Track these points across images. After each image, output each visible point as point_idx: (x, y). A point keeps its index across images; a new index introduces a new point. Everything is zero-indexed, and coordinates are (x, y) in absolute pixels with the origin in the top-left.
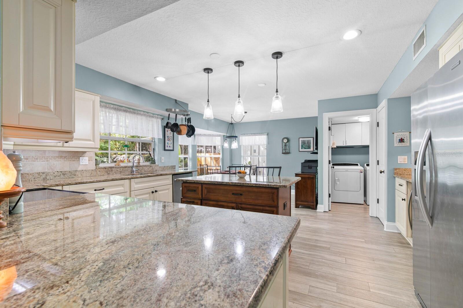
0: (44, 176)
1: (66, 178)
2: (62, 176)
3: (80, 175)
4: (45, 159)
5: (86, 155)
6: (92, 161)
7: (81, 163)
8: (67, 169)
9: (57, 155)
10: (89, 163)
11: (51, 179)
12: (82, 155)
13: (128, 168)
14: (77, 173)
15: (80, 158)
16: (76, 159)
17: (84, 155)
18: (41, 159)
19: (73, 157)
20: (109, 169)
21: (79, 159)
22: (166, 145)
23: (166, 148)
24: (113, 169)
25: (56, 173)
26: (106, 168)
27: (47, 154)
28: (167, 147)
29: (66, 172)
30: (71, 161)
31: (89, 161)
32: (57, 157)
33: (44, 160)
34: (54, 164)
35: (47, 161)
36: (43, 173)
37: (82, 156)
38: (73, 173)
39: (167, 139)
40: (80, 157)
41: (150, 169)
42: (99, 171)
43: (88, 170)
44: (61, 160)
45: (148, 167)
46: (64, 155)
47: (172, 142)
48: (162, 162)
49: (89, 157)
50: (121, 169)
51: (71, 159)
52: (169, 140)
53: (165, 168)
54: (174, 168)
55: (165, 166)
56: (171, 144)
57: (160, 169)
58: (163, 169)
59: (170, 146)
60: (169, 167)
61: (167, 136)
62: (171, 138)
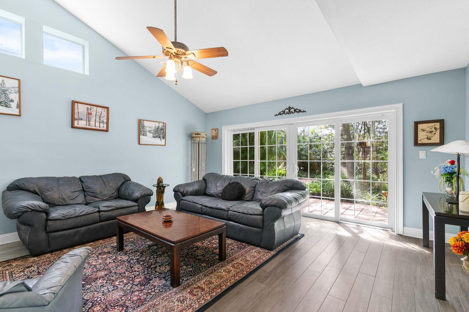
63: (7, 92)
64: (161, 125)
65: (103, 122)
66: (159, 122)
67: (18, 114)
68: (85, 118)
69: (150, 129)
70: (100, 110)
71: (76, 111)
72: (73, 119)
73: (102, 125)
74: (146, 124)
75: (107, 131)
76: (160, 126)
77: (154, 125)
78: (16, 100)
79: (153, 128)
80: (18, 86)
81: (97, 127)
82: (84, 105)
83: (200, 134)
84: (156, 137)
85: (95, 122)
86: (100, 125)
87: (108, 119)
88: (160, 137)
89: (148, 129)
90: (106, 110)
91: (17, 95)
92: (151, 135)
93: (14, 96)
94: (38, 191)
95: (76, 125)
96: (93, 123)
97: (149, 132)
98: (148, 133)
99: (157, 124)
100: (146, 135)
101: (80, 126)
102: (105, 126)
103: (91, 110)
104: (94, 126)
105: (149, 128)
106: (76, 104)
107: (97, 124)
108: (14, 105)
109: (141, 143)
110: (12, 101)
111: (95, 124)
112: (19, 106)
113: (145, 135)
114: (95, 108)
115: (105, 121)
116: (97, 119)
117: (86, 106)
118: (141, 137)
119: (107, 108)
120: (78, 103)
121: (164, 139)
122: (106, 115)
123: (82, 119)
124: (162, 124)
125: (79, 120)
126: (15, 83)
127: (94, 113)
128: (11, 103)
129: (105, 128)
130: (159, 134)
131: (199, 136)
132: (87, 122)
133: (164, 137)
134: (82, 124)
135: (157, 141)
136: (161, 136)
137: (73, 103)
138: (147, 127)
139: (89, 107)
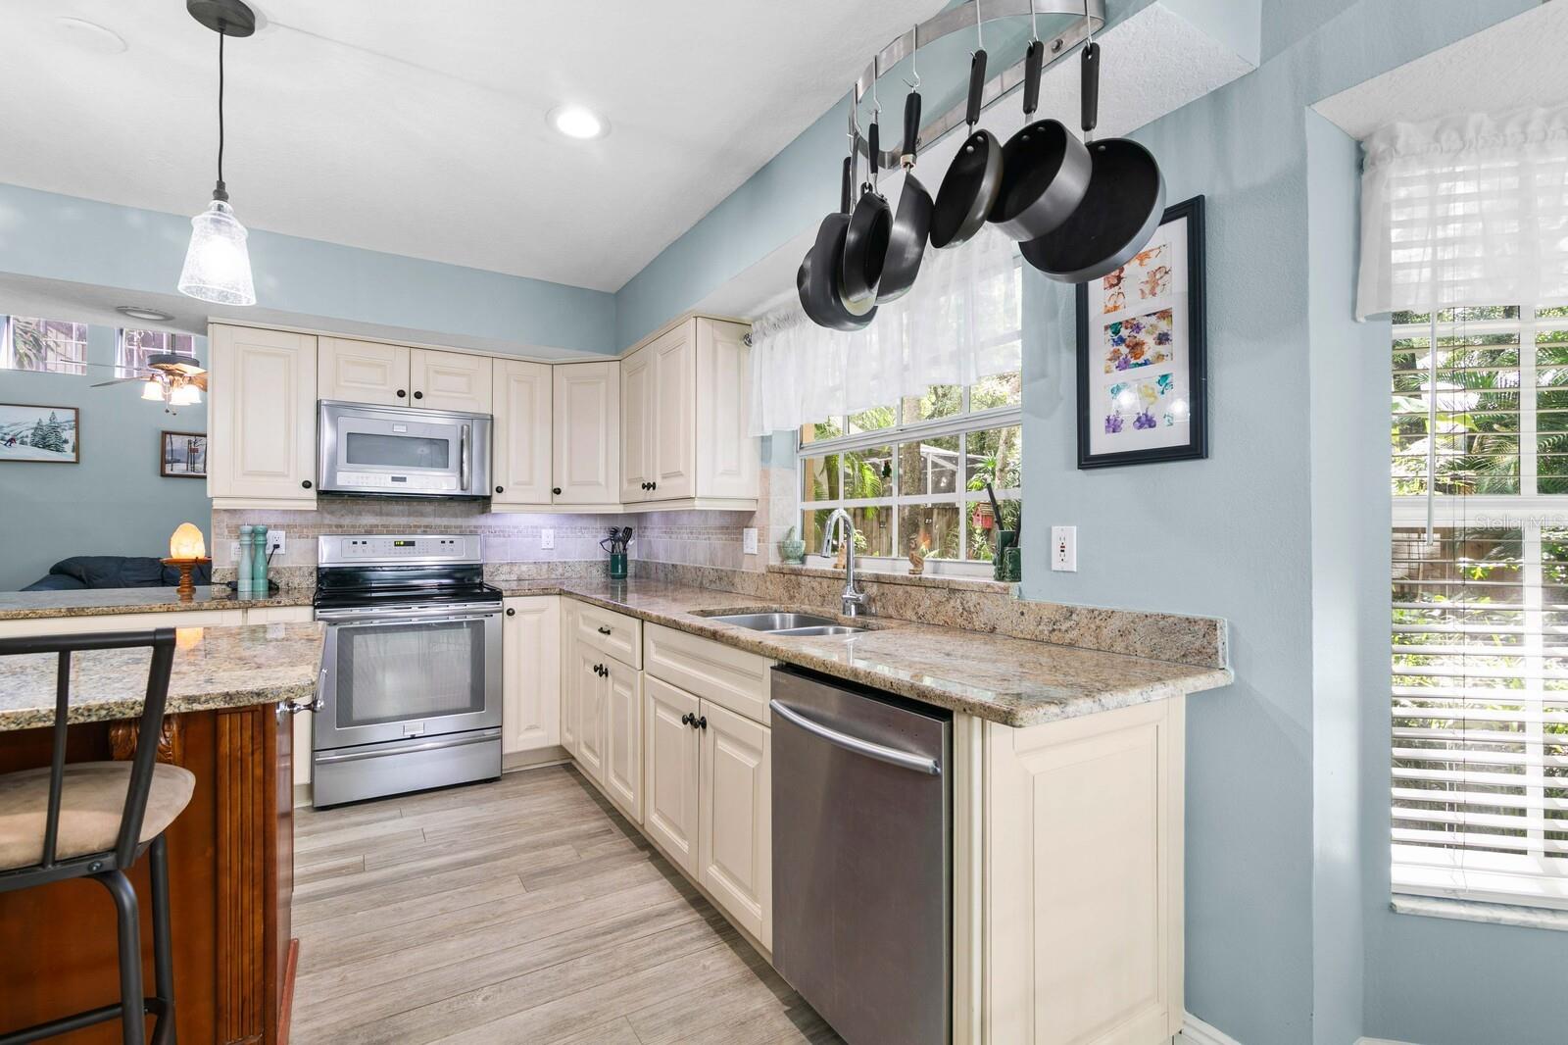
0: (700, 577)
1: (722, 591)
2: (717, 583)
3: (740, 588)
5: (755, 520)
6: (765, 541)
7: (746, 551)
8: (727, 565)
10: (758, 548)
11: (706, 588)
12: (749, 522)
14: (737, 580)
15: (746, 530)
16: (740, 535)
17: (751, 523)
18: (704, 533)
19: (736, 529)
20: (793, 577)
21: (744, 534)
23: (1101, 444)
24: (804, 580)
25: (712, 573)
28: (1113, 425)
29: (724, 574)
30: (733, 539)
31: (759, 541)
32: (719, 529)
33: (706, 536)
34: (714, 548)
35: (709, 539)
36: (701, 570)
37: (749, 525)
39: (1115, 356)
40: (746, 527)
41: (949, 607)
42: (772, 582)
43: (753, 574)
44: (723, 537)
45: (938, 595)
47: (1177, 365)
48: (1056, 565)
49: (759, 529)
50: (825, 583)
51: (734, 535)
52: (1133, 361)
53: (1068, 624)
54: (1198, 644)
55: (1070, 604)
56: (1163, 393)
57: (1028, 626)
58: (1054, 630)
59: (1146, 415)
60: (1116, 623)
61: (1106, 328)
62: (1163, 326)
63: (59, 430)
67: (74, 460)
68: (185, 460)
71: (168, 448)
72: (164, 462)
78: (72, 440)
80: (74, 418)
82: (181, 437)
91: (73, 432)
93: (69, 435)
94: (84, 577)
95: (168, 471)
101: (175, 472)
103: (197, 444)
106: (168, 436)
108: (68, 447)
110: (66, 442)
112: (76, 449)
117: (187, 438)
120: (171, 433)
123: (178, 461)
125: (175, 462)
126: (70, 415)
128: (65, 446)
132: (190, 464)
134: (180, 468)
137: (165, 434)
139: (193, 439)
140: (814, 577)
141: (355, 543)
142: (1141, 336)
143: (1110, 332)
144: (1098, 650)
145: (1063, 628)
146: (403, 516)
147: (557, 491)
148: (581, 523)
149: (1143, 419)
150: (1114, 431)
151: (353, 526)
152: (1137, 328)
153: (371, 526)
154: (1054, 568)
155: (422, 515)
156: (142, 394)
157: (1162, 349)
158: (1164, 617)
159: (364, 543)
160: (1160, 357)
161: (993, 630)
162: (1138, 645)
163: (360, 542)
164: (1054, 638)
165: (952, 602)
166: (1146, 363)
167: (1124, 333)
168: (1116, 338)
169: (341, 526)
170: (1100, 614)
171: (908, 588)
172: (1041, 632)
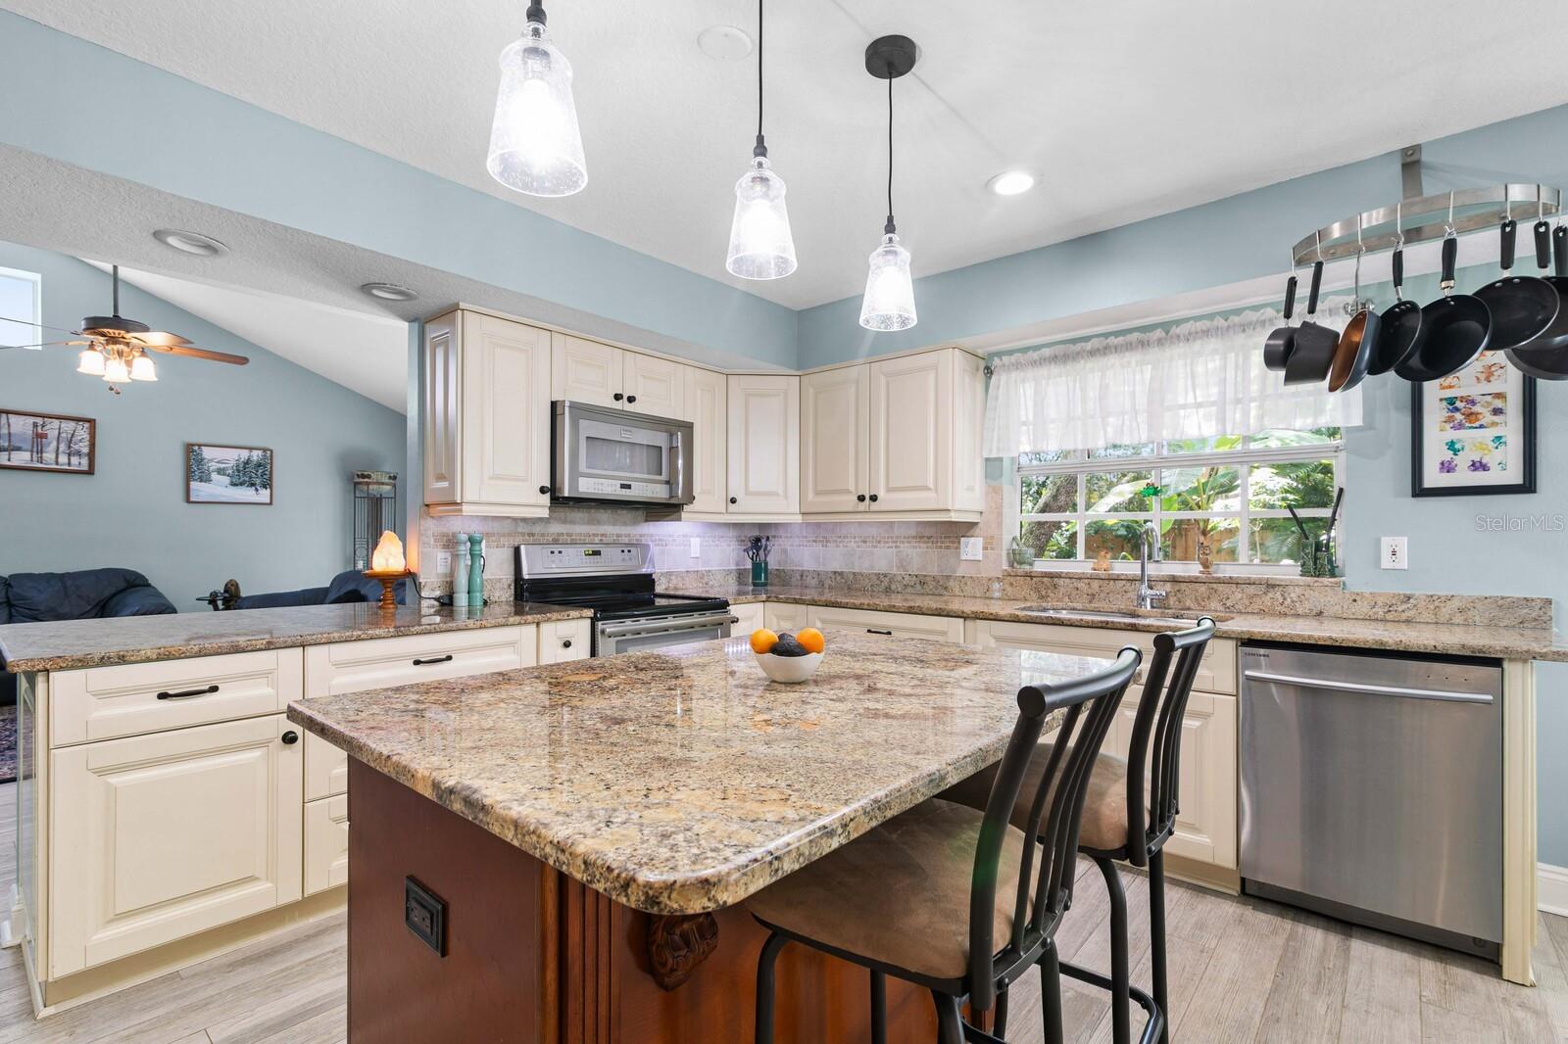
0: (886, 583)
1: (928, 594)
2: (918, 586)
3: (957, 591)
4: (893, 542)
5: (978, 530)
6: (992, 549)
7: (963, 557)
8: (933, 570)
9: (913, 532)
10: (984, 555)
11: (898, 592)
12: (967, 532)
13: (1124, 582)
14: (951, 583)
15: (962, 539)
16: (953, 543)
17: (971, 532)
18: (887, 542)
19: (945, 537)
20: (1045, 579)
21: (959, 542)
22: (1434, 451)
23: (1432, 478)
24: (1061, 582)
25: (907, 578)
26: (1031, 577)
27: (897, 532)
28: (1447, 470)
29: (928, 579)
30: (941, 547)
31: (985, 548)
32: (914, 537)
33: (891, 544)
34: (908, 556)
35: (896, 547)
36: (885, 576)
37: (968, 534)
38: (940, 585)
39: (1450, 420)
40: (963, 536)
41: (1267, 599)
42: (1011, 584)
43: (978, 578)
44: (921, 545)
45: (1252, 590)
46: (928, 532)
47: (1511, 430)
48: (1386, 562)
49: (985, 538)
50: (1095, 584)
51: (942, 542)
52: (1467, 425)
53: (1405, 606)
54: (1534, 615)
55: (1408, 592)
56: (1497, 448)
57: (1362, 609)
58: (1390, 611)
59: (1481, 463)
60: (1455, 604)
61: (1441, 400)
62: (1498, 403)
64: (256, 455)
65: (79, 454)
66: (251, 449)
68: (27, 446)
69: (222, 466)
70: (68, 426)
71: (4, 431)
73: (75, 460)
74: (207, 453)
75: (90, 472)
76: (255, 458)
77: (232, 457)
79: (233, 463)
81: (62, 465)
82: (24, 417)
83: (369, 477)
84: (241, 484)
85: (57, 455)
86: (69, 459)
87: (92, 445)
88: (252, 485)
89: (214, 466)
90: (87, 425)
92: (226, 480)
95: (4, 461)
96: (49, 455)
97: (219, 473)
98: (214, 476)
99: (244, 454)
100: (209, 480)
101: (14, 462)
102: (85, 462)
103: (46, 428)
104: (53, 461)
105: (218, 462)
106: (4, 416)
107: (63, 459)
109: (192, 499)
111: (57, 457)
113: (205, 478)
114: (56, 423)
115: (86, 450)
116: (63, 447)
117: (31, 420)
118: (194, 485)
119: (92, 422)
120: (8, 412)
121: (269, 490)
122: (86, 436)
123: (19, 449)
124: (260, 453)
125: (13, 450)
127: (52, 434)
129: (85, 466)
130: (251, 477)
131: (366, 480)
132: (35, 454)
133: (267, 484)
134: (20, 458)
135: (246, 494)
136: (258, 481)
138: (211, 460)
139: (40, 421)
140: (1080, 579)
141: (552, 552)
142: (1476, 409)
143: (1445, 403)
144: (1437, 623)
145: (1400, 609)
146: (584, 524)
147: (733, 501)
148: (719, 532)
149: (1478, 464)
150: (1448, 472)
151: (543, 535)
152: (1473, 402)
153: (558, 534)
154: (1382, 567)
155: (599, 523)
156: (79, 366)
157: (1496, 419)
158: (1503, 598)
159: (560, 552)
160: (1494, 424)
161: (1320, 614)
162: (1477, 618)
163: (556, 552)
164: (1389, 617)
165: (1270, 595)
166: (1481, 427)
167: (1458, 404)
168: (1451, 407)
169: (533, 535)
170: (1439, 598)
171: (1215, 586)
172: (1375, 613)
